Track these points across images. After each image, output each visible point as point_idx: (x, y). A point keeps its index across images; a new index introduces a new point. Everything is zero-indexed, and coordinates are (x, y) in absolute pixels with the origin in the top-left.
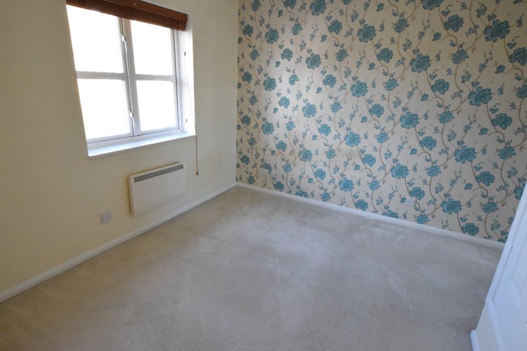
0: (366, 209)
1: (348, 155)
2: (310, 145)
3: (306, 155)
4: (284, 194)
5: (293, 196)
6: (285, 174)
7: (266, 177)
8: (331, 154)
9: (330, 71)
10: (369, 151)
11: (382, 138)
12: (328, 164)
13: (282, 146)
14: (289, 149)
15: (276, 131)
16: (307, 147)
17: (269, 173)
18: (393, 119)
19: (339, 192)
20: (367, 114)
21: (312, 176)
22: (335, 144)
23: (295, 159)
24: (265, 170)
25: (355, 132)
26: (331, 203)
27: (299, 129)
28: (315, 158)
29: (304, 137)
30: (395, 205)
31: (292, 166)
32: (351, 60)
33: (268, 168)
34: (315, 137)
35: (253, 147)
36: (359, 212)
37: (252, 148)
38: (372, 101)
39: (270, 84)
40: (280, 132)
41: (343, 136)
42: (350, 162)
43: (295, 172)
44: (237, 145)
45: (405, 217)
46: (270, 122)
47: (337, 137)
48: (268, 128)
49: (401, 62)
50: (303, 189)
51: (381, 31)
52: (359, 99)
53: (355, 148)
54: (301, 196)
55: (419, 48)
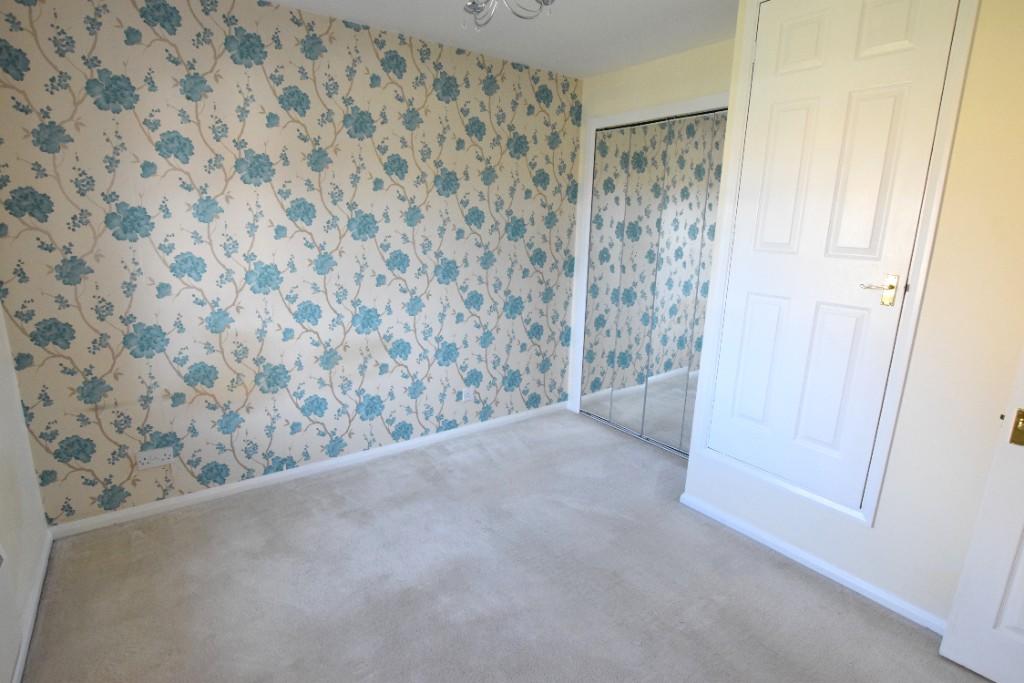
0: (412, 436)
1: (364, 350)
2: (278, 352)
3: (274, 378)
4: (233, 486)
5: (260, 480)
6: (225, 440)
7: (168, 468)
8: (329, 359)
9: (299, 192)
10: (399, 334)
11: (414, 306)
12: (327, 382)
13: (203, 376)
14: (224, 377)
15: (176, 344)
16: (274, 360)
17: (176, 454)
18: (425, 273)
19: (360, 426)
20: (384, 270)
21: (297, 417)
22: (334, 337)
23: (247, 394)
24: (161, 451)
25: (370, 306)
26: (348, 453)
27: (244, 324)
28: (296, 379)
29: (260, 339)
30: (451, 409)
31: (243, 414)
32: (339, 171)
33: (168, 444)
34: (288, 334)
35: (100, 404)
36: (403, 445)
37: (96, 409)
38: (388, 246)
39: (130, 223)
40: (190, 344)
41: (347, 319)
42: (370, 364)
43: (254, 424)
44: (29, 416)
45: (465, 419)
46: (149, 323)
47: (337, 321)
48: (147, 340)
49: (421, 179)
50: (281, 452)
51: (382, 123)
52: (365, 244)
53: (374, 335)
54: (279, 469)
55: (442, 158)
